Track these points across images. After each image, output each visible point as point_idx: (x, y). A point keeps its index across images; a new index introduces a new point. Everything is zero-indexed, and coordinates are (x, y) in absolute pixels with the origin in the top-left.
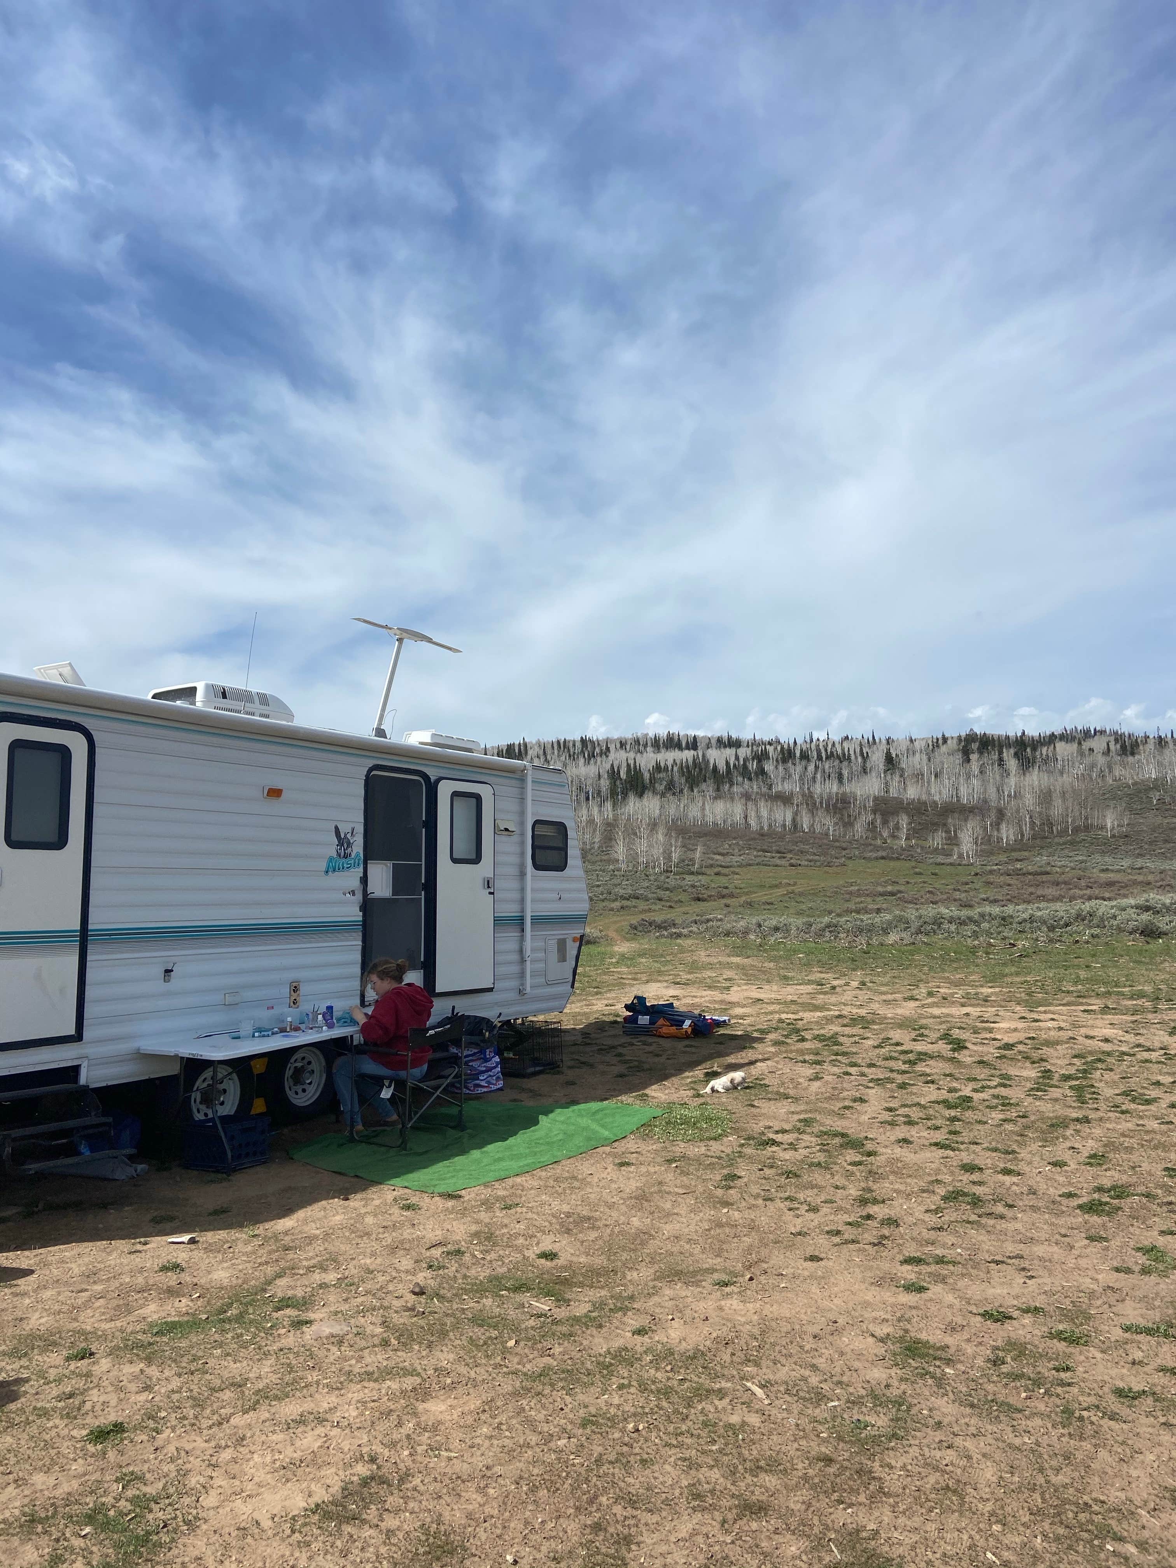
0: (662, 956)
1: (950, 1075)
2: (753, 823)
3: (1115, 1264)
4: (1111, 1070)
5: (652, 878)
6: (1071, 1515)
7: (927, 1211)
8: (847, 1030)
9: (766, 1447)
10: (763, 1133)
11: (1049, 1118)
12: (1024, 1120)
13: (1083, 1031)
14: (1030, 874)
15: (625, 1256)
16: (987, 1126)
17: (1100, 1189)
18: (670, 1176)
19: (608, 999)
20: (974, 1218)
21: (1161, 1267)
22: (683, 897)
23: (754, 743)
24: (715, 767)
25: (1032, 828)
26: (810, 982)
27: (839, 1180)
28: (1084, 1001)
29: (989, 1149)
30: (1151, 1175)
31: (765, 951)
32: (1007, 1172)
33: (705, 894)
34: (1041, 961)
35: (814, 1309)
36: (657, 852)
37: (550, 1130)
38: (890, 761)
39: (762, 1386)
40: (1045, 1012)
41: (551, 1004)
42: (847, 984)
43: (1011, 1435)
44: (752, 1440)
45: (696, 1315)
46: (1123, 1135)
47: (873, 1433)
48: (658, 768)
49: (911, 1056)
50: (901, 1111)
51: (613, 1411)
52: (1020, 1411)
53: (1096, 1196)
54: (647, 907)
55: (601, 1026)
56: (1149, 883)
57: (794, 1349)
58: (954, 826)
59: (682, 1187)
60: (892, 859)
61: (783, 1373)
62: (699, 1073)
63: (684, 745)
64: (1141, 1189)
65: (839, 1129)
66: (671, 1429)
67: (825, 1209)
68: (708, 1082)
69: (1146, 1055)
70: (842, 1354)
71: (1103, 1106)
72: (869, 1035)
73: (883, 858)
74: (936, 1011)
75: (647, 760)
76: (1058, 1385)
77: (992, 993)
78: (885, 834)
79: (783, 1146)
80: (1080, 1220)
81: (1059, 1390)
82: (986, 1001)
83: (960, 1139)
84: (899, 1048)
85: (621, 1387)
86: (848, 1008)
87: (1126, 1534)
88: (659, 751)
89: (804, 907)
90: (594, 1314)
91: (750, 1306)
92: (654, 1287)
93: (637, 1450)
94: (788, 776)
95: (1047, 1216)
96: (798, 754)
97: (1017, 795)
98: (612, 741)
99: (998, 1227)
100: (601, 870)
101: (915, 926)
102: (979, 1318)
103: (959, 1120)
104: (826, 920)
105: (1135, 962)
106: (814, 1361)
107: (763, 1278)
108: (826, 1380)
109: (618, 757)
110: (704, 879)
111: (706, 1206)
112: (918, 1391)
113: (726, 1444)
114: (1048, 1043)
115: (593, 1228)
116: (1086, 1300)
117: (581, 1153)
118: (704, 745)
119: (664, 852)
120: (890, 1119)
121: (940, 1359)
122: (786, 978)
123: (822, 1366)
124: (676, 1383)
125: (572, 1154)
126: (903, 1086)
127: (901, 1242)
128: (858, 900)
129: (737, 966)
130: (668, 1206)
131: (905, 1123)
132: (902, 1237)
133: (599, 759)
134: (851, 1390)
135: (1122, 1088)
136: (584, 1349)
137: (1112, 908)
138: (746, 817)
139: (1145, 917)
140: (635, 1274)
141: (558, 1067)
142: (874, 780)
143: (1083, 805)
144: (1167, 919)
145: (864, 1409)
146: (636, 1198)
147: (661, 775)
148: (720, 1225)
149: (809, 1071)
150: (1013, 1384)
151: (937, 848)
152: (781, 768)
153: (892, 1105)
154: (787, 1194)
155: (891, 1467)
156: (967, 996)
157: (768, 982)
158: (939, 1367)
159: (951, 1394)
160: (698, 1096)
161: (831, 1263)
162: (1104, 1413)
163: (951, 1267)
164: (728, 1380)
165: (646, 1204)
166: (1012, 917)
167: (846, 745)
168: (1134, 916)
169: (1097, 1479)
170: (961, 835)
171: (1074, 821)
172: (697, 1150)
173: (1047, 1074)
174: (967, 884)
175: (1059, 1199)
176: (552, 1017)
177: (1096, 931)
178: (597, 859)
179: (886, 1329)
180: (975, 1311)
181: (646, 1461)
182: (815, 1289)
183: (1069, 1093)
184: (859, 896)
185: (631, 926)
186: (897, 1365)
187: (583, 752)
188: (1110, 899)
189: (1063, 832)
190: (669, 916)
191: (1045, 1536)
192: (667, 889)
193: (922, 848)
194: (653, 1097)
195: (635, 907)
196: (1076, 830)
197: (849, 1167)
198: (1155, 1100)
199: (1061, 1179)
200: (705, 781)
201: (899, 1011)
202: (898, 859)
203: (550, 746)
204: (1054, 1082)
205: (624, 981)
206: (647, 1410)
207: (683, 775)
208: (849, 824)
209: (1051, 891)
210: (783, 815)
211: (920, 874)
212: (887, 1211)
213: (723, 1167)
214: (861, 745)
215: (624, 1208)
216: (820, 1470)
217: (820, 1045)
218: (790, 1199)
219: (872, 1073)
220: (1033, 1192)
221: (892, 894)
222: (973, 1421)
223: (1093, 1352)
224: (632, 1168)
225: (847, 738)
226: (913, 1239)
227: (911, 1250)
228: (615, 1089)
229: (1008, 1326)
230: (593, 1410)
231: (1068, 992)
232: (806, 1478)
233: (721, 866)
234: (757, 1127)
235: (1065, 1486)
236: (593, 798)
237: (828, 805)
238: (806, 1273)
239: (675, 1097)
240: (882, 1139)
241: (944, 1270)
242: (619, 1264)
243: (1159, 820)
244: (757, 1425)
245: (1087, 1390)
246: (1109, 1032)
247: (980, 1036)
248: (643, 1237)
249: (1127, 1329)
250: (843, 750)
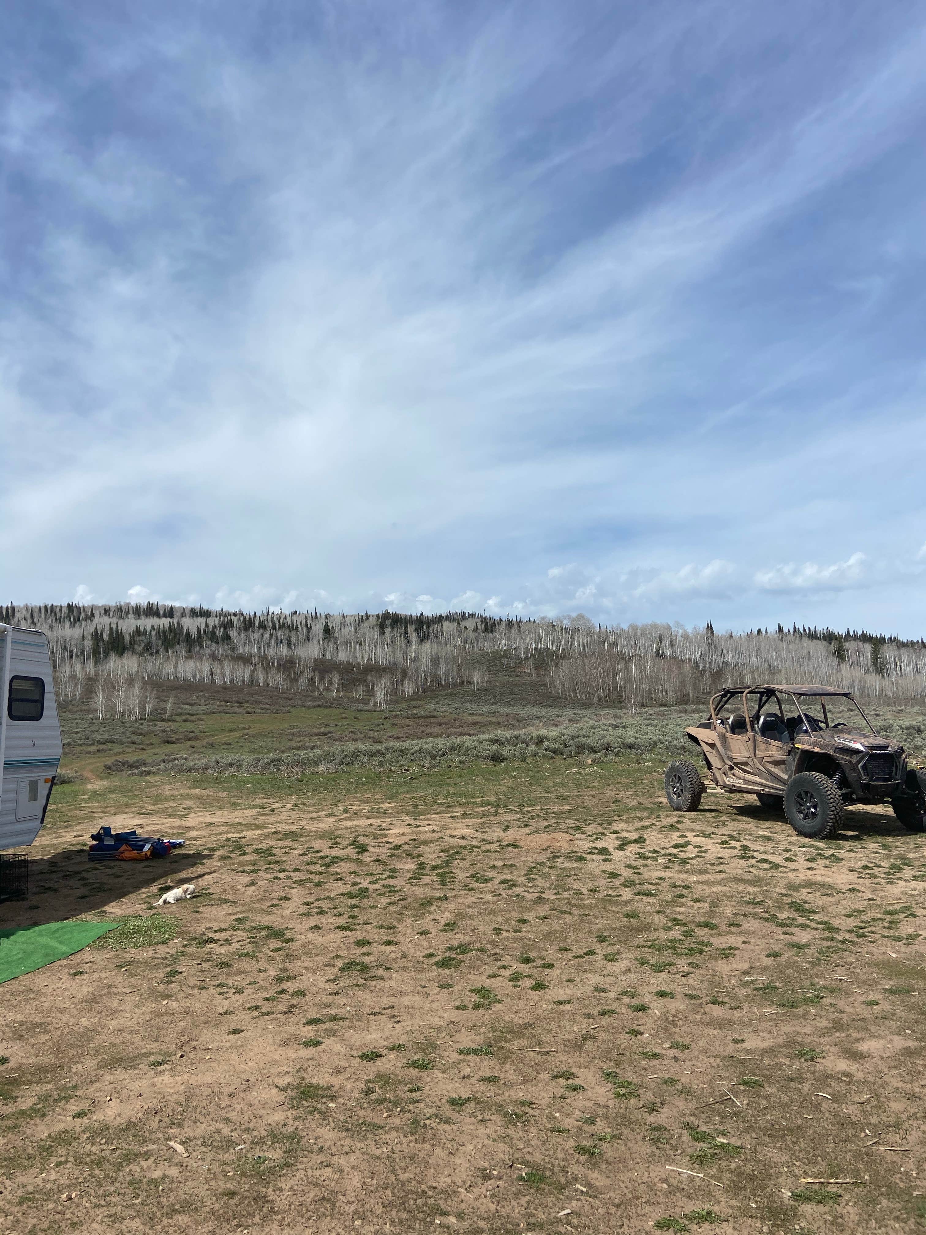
0: (131, 791)
1: (354, 872)
2: (218, 679)
3: (457, 1004)
4: (465, 859)
5: (127, 725)
6: (412, 1202)
7: (327, 981)
8: (281, 843)
9: (181, 1192)
10: (204, 934)
11: (420, 899)
12: (403, 902)
13: (449, 832)
14: (422, 717)
15: (72, 1052)
16: (377, 910)
17: (450, 949)
18: (120, 978)
19: (77, 831)
20: (361, 981)
21: (486, 1002)
22: (154, 740)
23: (222, 614)
24: (188, 633)
25: (425, 684)
26: (254, 807)
27: (262, 965)
28: (451, 809)
29: (376, 927)
30: (485, 934)
31: (221, 783)
32: (388, 943)
33: (174, 737)
34: (426, 782)
35: (232, 1073)
36: (133, 702)
37: (10, 950)
38: (328, 632)
39: (182, 1143)
40: (424, 820)
41: (20, 839)
42: (283, 807)
43: (374, 1148)
44: (170, 1189)
45: (132, 1093)
46: (469, 907)
47: (269, 1165)
48: (138, 632)
49: (327, 860)
50: (316, 904)
51: (49, 1186)
52: (382, 1128)
53: (447, 954)
54: (121, 750)
55: (68, 855)
56: (499, 723)
57: (212, 1109)
58: (372, 681)
59: (129, 987)
60: (325, 707)
61: (201, 1130)
62: (154, 889)
63: (162, 613)
64: (478, 945)
65: (266, 924)
66: (101, 1192)
67: (249, 990)
68: (161, 895)
69: (487, 847)
70: (251, 1105)
71: (457, 886)
72: (296, 846)
73: (319, 706)
74: (348, 824)
75: (128, 625)
76: (411, 1103)
77: (389, 808)
78: (322, 688)
79: (220, 943)
80: (436, 973)
81: (411, 1107)
82: (385, 814)
83: (356, 922)
84: (319, 855)
85: (58, 1164)
86: (283, 826)
87: (449, 1209)
88: (139, 618)
89: (255, 746)
90: (39, 1106)
91: (179, 1079)
92: (97, 1075)
93: (68, 1216)
94: (248, 641)
95: (413, 973)
96: (257, 624)
97: (416, 659)
98: (98, 608)
99: (378, 987)
100: (80, 719)
101: (338, 759)
102: (358, 1060)
103: (357, 907)
104: (272, 756)
105: (487, 780)
106: (228, 1116)
107: (192, 1055)
108: (236, 1129)
109: (103, 622)
110: (173, 725)
111: (149, 1000)
112: (308, 1125)
113: (148, 1196)
114: (426, 843)
115: (44, 1032)
116: (435, 1034)
117: (38, 969)
118: (179, 614)
119: (140, 702)
120: (306, 911)
121: (326, 1097)
122: (235, 804)
123: (233, 1119)
124: (108, 1153)
125: (30, 970)
126: (319, 884)
127: (306, 1008)
128: (298, 739)
129: (196, 797)
130: (115, 1004)
131: (317, 913)
132: (307, 1004)
133: (84, 623)
134: (255, 1133)
135: (471, 872)
136: (27, 1138)
137: (474, 741)
138: (212, 674)
139: (494, 747)
140: (80, 1066)
141: (24, 894)
142: (315, 646)
143: (459, 667)
144: (508, 748)
145: (264, 1147)
146: (87, 1002)
147: (140, 638)
148: (160, 1015)
149: (246, 879)
150: (378, 1108)
151: (359, 699)
152: (243, 635)
153: (309, 900)
154: (219, 982)
155: (281, 1190)
156: (372, 811)
157: (221, 808)
158: (325, 1103)
159: (332, 1123)
160: (152, 908)
161: (249, 1034)
162: (441, 1119)
163: (341, 1023)
164: (155, 1143)
165: (95, 1005)
166: (407, 749)
167: (294, 618)
168: (487, 747)
169: (432, 1171)
170: (376, 689)
171: (453, 678)
172: (146, 954)
173: (422, 866)
174: (379, 725)
175: (422, 959)
176: (22, 850)
177: (463, 758)
178: (77, 709)
179: (288, 1079)
180: (356, 1055)
181: (76, 1223)
182: (234, 1057)
183: (435, 878)
184: (300, 736)
185: (105, 766)
186: (293, 1107)
187: (69, 616)
188: (474, 735)
189: (446, 687)
190: (140, 757)
191: (392, 1222)
192: (141, 734)
193: (348, 698)
194: (111, 913)
195: (110, 750)
196: (455, 685)
197: (271, 954)
198: (491, 879)
199: (425, 944)
200: (179, 644)
201: (322, 826)
202: (330, 707)
203: (37, 610)
204: (427, 872)
205: (93, 814)
206: (80, 1180)
207: (160, 638)
208: (295, 680)
209: (437, 730)
210: (243, 672)
211: (346, 718)
212: (297, 985)
213: (167, 966)
214: (306, 618)
215: (75, 1012)
216: (225, 1203)
217: (257, 857)
218: (221, 985)
219: (297, 876)
220: (405, 956)
221: (325, 734)
222: (347, 1142)
223: (437, 1073)
224: (85, 977)
225: (295, 613)
226: (315, 1004)
227: (313, 1014)
228: (75, 910)
229: (379, 1062)
230: (30, 1188)
231: (441, 804)
232: (212, 1212)
233: (189, 714)
234: (199, 929)
235: (409, 1181)
236: (77, 656)
237: (279, 665)
238: (228, 1045)
239: (130, 911)
240: (299, 927)
241: (335, 1026)
242: (67, 1060)
243: (506, 679)
244: (176, 1175)
245: (430, 1104)
246: (465, 832)
247: (379, 841)
248: (90, 1033)
249: (461, 1052)
250: (292, 622)
